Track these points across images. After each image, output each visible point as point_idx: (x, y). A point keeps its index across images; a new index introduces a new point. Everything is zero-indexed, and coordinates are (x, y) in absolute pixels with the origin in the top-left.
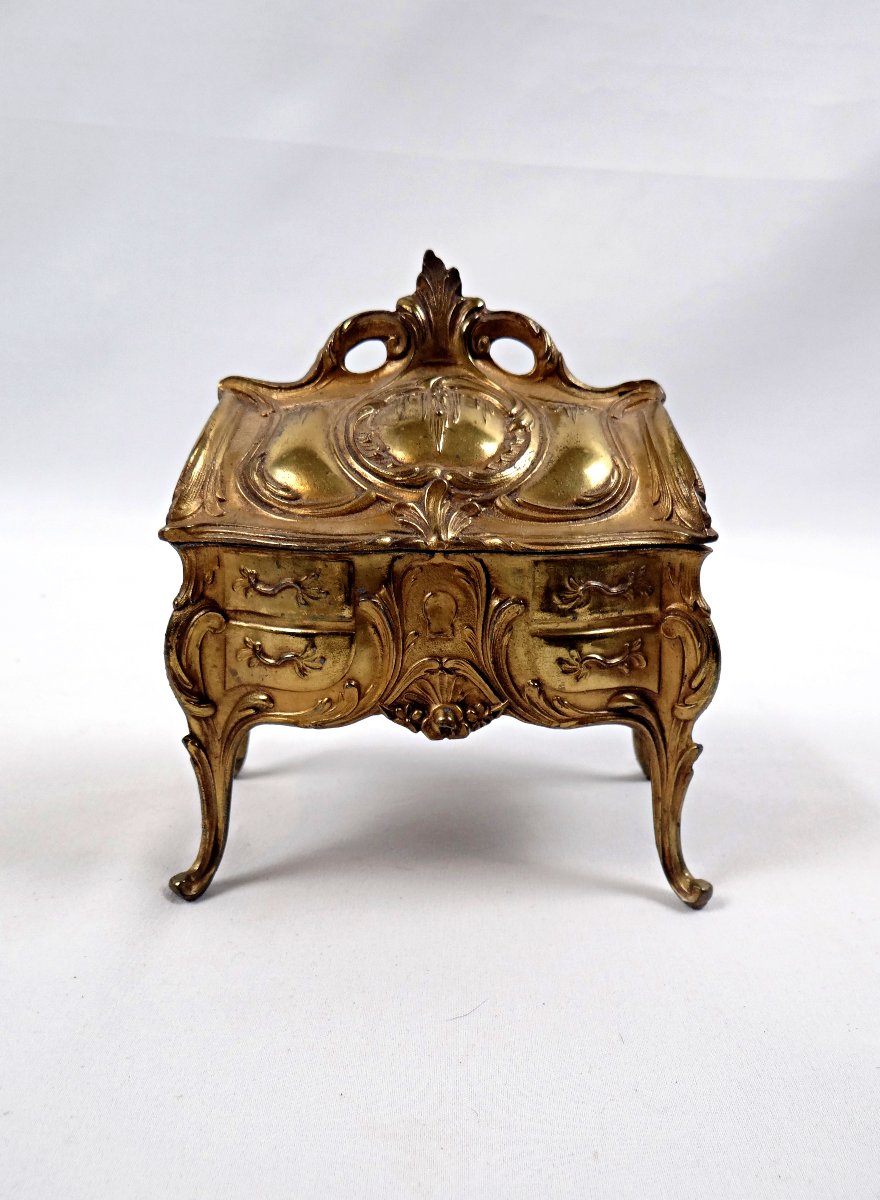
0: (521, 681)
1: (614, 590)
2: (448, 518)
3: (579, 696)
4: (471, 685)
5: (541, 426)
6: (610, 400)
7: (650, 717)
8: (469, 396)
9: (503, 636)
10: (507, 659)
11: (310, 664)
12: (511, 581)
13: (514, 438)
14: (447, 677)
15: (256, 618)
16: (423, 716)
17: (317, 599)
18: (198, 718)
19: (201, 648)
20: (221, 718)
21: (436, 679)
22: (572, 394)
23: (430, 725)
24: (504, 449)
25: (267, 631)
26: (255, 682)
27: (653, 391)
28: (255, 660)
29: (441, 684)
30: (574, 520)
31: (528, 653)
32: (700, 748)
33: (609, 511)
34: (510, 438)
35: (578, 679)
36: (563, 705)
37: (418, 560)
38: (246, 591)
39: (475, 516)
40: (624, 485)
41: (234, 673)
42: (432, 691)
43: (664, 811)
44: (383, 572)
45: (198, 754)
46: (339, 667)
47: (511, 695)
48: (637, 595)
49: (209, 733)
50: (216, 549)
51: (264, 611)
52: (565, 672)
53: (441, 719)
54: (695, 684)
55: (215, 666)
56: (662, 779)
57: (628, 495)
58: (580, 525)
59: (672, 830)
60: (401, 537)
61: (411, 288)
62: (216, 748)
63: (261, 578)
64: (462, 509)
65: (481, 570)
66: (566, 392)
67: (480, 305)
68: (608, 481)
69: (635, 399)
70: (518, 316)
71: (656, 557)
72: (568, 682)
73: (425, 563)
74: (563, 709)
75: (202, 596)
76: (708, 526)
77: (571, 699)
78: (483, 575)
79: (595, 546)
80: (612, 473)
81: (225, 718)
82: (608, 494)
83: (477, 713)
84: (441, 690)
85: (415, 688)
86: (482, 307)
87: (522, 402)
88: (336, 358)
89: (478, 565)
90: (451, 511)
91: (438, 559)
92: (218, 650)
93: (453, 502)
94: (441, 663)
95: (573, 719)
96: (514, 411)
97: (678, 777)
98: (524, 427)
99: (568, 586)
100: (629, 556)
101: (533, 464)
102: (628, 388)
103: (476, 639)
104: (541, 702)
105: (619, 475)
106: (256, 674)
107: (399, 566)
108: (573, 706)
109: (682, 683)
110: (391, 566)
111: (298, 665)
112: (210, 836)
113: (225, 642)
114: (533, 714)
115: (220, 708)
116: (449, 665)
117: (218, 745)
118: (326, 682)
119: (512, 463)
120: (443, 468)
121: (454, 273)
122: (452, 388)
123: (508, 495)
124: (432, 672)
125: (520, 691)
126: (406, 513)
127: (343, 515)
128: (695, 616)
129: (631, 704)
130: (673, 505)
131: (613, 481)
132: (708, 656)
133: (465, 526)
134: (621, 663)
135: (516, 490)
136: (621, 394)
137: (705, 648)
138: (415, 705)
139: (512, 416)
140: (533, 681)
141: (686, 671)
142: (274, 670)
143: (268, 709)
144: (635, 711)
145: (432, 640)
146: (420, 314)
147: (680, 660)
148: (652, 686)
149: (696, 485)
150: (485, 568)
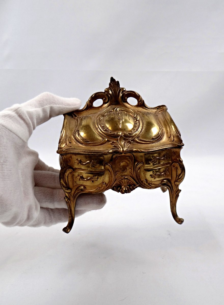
0: (142, 180)
1: (162, 158)
2: (124, 145)
3: (155, 182)
4: (131, 181)
5: (142, 119)
6: (155, 110)
7: (170, 185)
8: (124, 113)
9: (138, 170)
10: (139, 175)
11: (94, 180)
12: (140, 158)
13: (136, 123)
14: (126, 180)
15: (81, 170)
16: (120, 189)
17: (96, 165)
18: (68, 193)
19: (68, 177)
20: (73, 192)
21: (123, 181)
22: (147, 110)
23: (122, 191)
24: (135, 126)
25: (84, 173)
26: (81, 184)
27: (165, 108)
28: (81, 179)
29: (124, 182)
30: (152, 143)
31: (144, 174)
32: (181, 190)
33: (160, 140)
34: (135, 123)
35: (155, 178)
36: (152, 184)
37: (118, 155)
38: (78, 164)
39: (130, 144)
40: (162, 133)
41: (76, 182)
42: (122, 183)
43: (173, 204)
44: (110, 158)
45: (68, 201)
46: (101, 180)
47: (140, 183)
48: (167, 159)
49: (70, 196)
50: (70, 154)
51: (83, 168)
52: (152, 177)
53: (124, 189)
54: (180, 177)
55: (71, 181)
56: (172, 197)
57: (163, 136)
58: (154, 144)
59: (175, 208)
60: (114, 150)
61: (108, 86)
62: (72, 199)
63: (82, 161)
64: (127, 142)
65: (133, 156)
66: (145, 109)
67: (124, 89)
68: (159, 133)
69: (161, 110)
70: (133, 92)
71: (171, 150)
72: (153, 179)
73: (120, 155)
74: (152, 185)
75: (68, 165)
76: (182, 143)
77: (153, 183)
78: (133, 157)
79: (158, 149)
80: (159, 131)
81: (74, 192)
82: (159, 136)
83: (132, 187)
84: (124, 183)
85: (118, 183)
86: (125, 90)
87: (136, 113)
88: (91, 104)
89: (132, 155)
90: (125, 143)
91: (123, 154)
92: (71, 177)
93: (125, 141)
94: (124, 177)
95: (154, 187)
96: (135, 116)
97: (176, 197)
98: (138, 120)
99: (152, 159)
100: (165, 151)
101: (142, 130)
102: (159, 107)
103: (132, 171)
104: (147, 184)
105: (161, 131)
106: (81, 182)
107: (114, 156)
108: (154, 184)
109: (177, 177)
110: (112, 156)
111: (92, 180)
112: (71, 218)
113: (73, 175)
114: (145, 187)
115: (72, 190)
116: (126, 177)
117: (72, 198)
118: (98, 184)
119: (137, 130)
120: (122, 132)
121: (118, 82)
122: (120, 110)
123: (137, 138)
124: (122, 179)
125: (142, 182)
126: (114, 144)
127: (100, 145)
128: (179, 162)
129: (166, 183)
130: (174, 138)
131: (160, 133)
132: (182, 171)
133: (128, 146)
134: (164, 174)
135: (139, 137)
136: (157, 109)
137: (182, 170)
138: (118, 187)
139: (135, 117)
140: (145, 179)
141: (178, 174)
142: (86, 181)
143: (84, 190)
144: (166, 184)
145: (122, 172)
146: (110, 92)
147: (176, 172)
148: (170, 178)
149: (179, 133)
150: (134, 155)
